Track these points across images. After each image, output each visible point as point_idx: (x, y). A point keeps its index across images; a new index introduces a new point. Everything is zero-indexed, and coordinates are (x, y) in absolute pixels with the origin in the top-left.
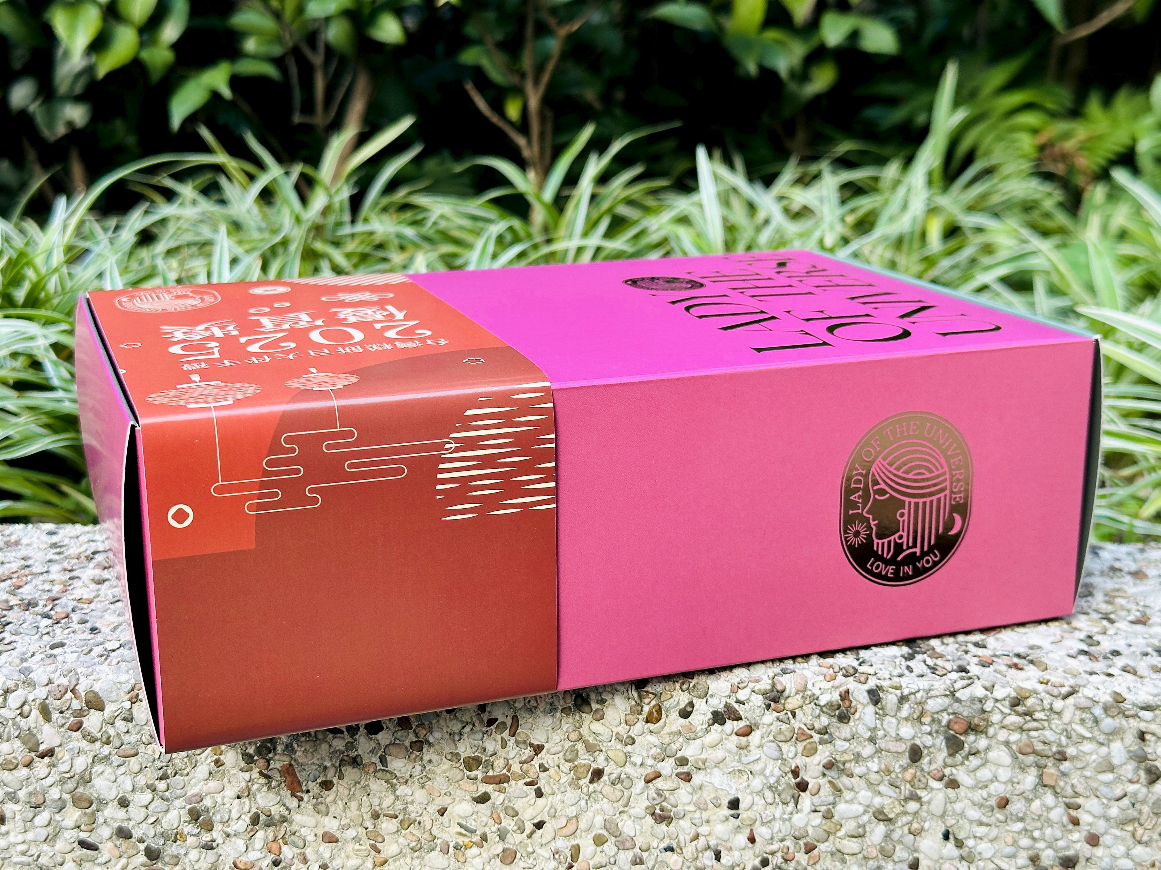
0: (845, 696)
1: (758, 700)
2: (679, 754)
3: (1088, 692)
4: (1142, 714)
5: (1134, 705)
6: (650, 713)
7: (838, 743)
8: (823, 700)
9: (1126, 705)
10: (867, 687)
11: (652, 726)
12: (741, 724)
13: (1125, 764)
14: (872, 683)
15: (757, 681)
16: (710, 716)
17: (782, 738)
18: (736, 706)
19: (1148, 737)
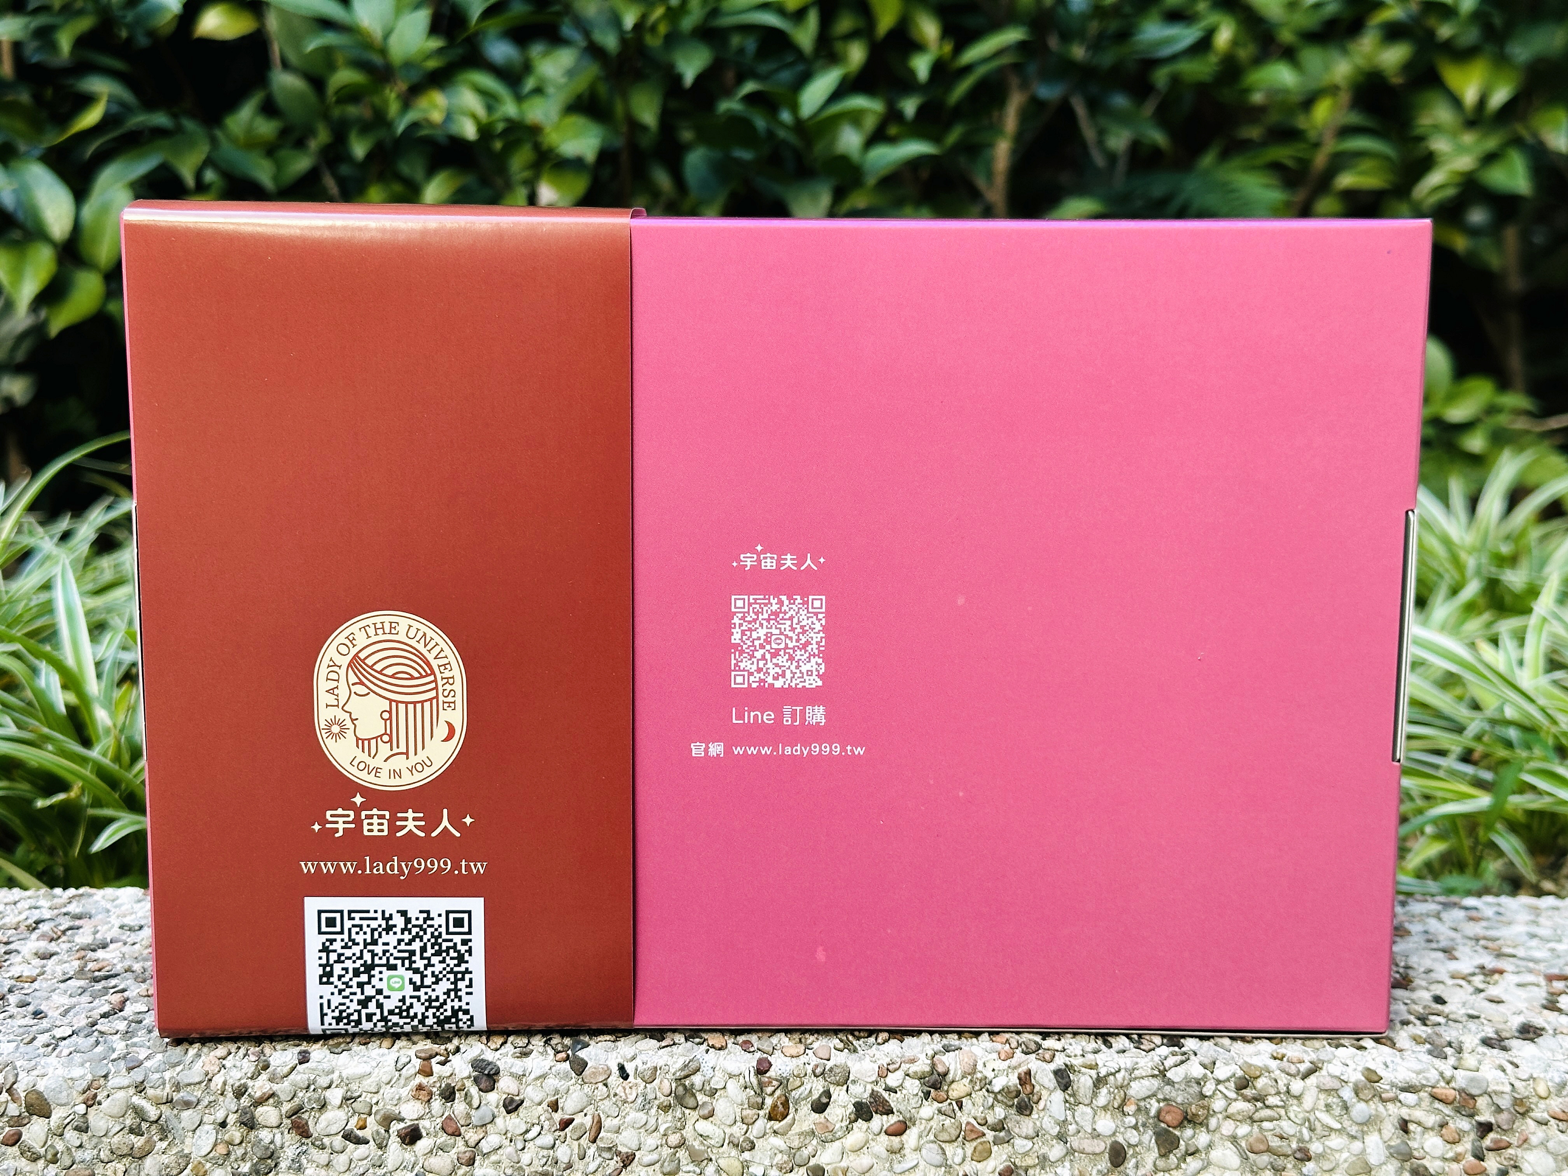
0: (1026, 1078)
1: (913, 1086)
2: (813, 1162)
3: (1335, 1068)
4: (1403, 1096)
5: (1393, 1085)
6: (774, 1107)
7: (1018, 1142)
8: (997, 1086)
9: (1383, 1085)
10: (1053, 1066)
11: (777, 1125)
12: (893, 1119)
13: (1384, 1164)
14: (1060, 1061)
15: (913, 1061)
16: (851, 1108)
17: (946, 1137)
18: (885, 1095)
19: (1412, 1127)
